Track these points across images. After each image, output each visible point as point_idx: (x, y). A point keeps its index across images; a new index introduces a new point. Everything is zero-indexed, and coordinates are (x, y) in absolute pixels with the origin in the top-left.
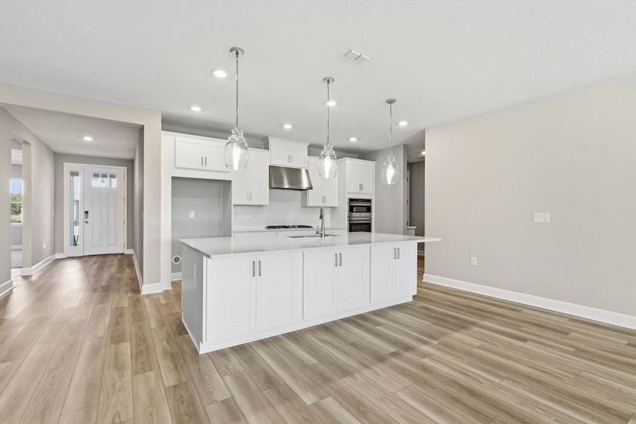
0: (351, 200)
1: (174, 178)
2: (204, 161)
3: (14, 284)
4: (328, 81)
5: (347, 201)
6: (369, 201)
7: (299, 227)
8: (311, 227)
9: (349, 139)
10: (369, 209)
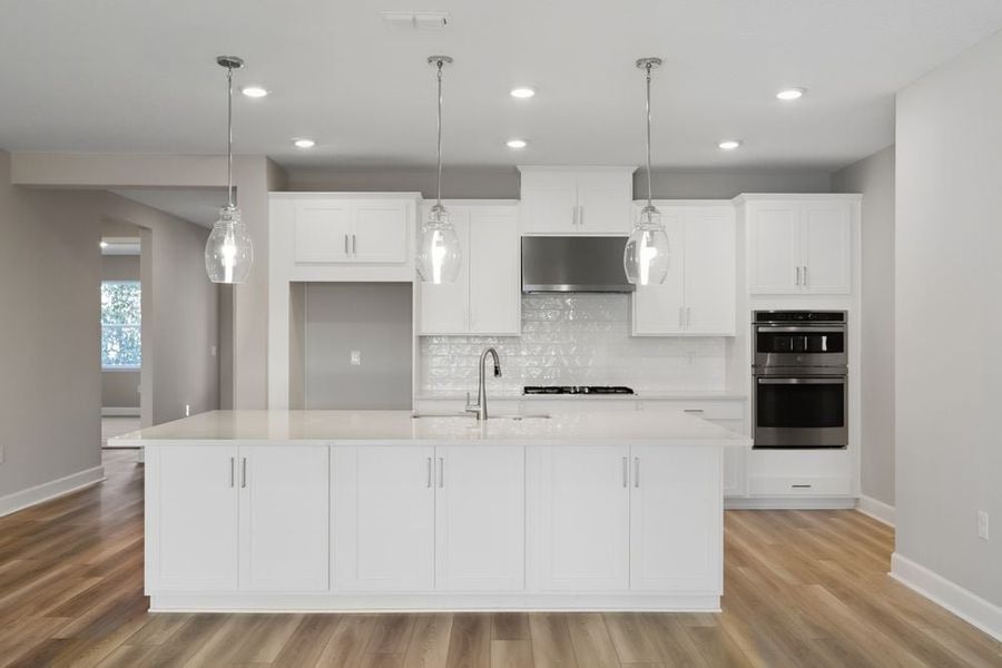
0: (762, 317)
1: (294, 285)
2: (350, 243)
3: (105, 473)
4: (440, 64)
5: (749, 319)
6: (838, 317)
7: (593, 390)
8: (630, 391)
9: (717, 145)
10: (838, 343)
